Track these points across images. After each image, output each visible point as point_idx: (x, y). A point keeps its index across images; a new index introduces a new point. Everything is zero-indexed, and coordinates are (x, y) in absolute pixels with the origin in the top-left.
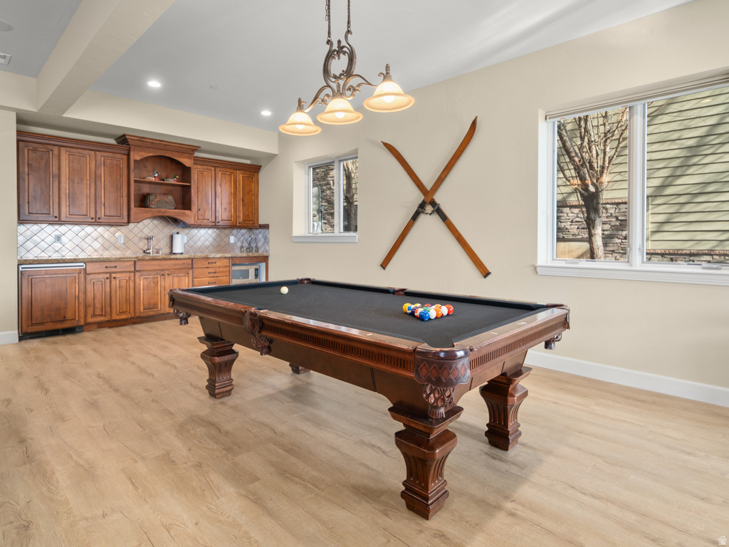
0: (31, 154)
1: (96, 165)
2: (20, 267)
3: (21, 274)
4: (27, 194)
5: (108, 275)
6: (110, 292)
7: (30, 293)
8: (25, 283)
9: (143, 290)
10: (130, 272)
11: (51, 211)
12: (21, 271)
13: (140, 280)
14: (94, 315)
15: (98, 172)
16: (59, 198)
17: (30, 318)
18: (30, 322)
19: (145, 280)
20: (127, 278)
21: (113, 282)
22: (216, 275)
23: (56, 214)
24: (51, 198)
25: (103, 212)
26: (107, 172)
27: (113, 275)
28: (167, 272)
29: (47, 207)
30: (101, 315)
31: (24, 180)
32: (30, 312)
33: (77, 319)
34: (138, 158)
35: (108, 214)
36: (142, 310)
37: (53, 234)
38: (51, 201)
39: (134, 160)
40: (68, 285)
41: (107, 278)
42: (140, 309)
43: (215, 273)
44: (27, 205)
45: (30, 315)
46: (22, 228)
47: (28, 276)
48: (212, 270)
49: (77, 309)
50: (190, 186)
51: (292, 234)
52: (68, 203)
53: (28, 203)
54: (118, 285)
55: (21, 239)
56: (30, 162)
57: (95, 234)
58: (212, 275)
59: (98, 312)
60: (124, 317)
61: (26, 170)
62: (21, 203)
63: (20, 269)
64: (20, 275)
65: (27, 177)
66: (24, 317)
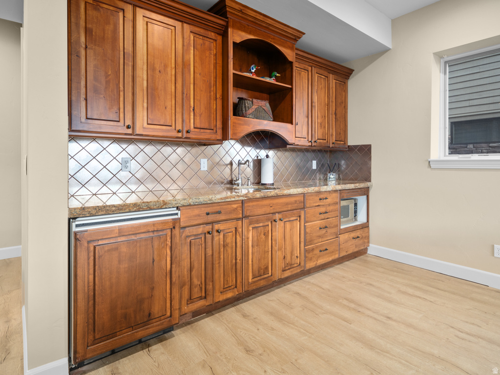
0: (90, 12)
1: (183, 45)
2: (74, 225)
3: (76, 239)
4: (83, 83)
5: (209, 228)
6: (212, 255)
7: (91, 277)
8: (82, 256)
9: (253, 246)
10: (238, 219)
11: (122, 115)
12: (76, 233)
13: (248, 231)
14: (190, 300)
15: (186, 58)
16: (133, 94)
17: (91, 327)
18: (91, 337)
19: (255, 230)
20: (234, 230)
21: (216, 239)
22: (326, 216)
23: (129, 122)
24: (122, 94)
25: (192, 121)
26: (197, 58)
27: (217, 227)
28: (277, 216)
29: (115, 109)
30: (201, 298)
31: (78, 56)
32: (91, 315)
33: (168, 314)
34: (238, 40)
35: (199, 126)
36: (250, 280)
37: (119, 158)
38: (122, 99)
39: (234, 43)
40: (156, 253)
41: (209, 233)
42: (248, 279)
43: (326, 213)
44: (83, 103)
45: (91, 321)
46: (74, 147)
47: (89, 242)
48: (323, 210)
49: (168, 296)
50: (291, 89)
51: (430, 157)
52: (145, 105)
53: (86, 99)
54: (222, 243)
55: (73, 165)
56: (89, 26)
57: (174, 158)
58: (322, 216)
59: (196, 293)
60: (229, 295)
61: (83, 39)
62: (74, 98)
63: (74, 229)
64: (73, 240)
65: (83, 52)
66: (80, 329)
